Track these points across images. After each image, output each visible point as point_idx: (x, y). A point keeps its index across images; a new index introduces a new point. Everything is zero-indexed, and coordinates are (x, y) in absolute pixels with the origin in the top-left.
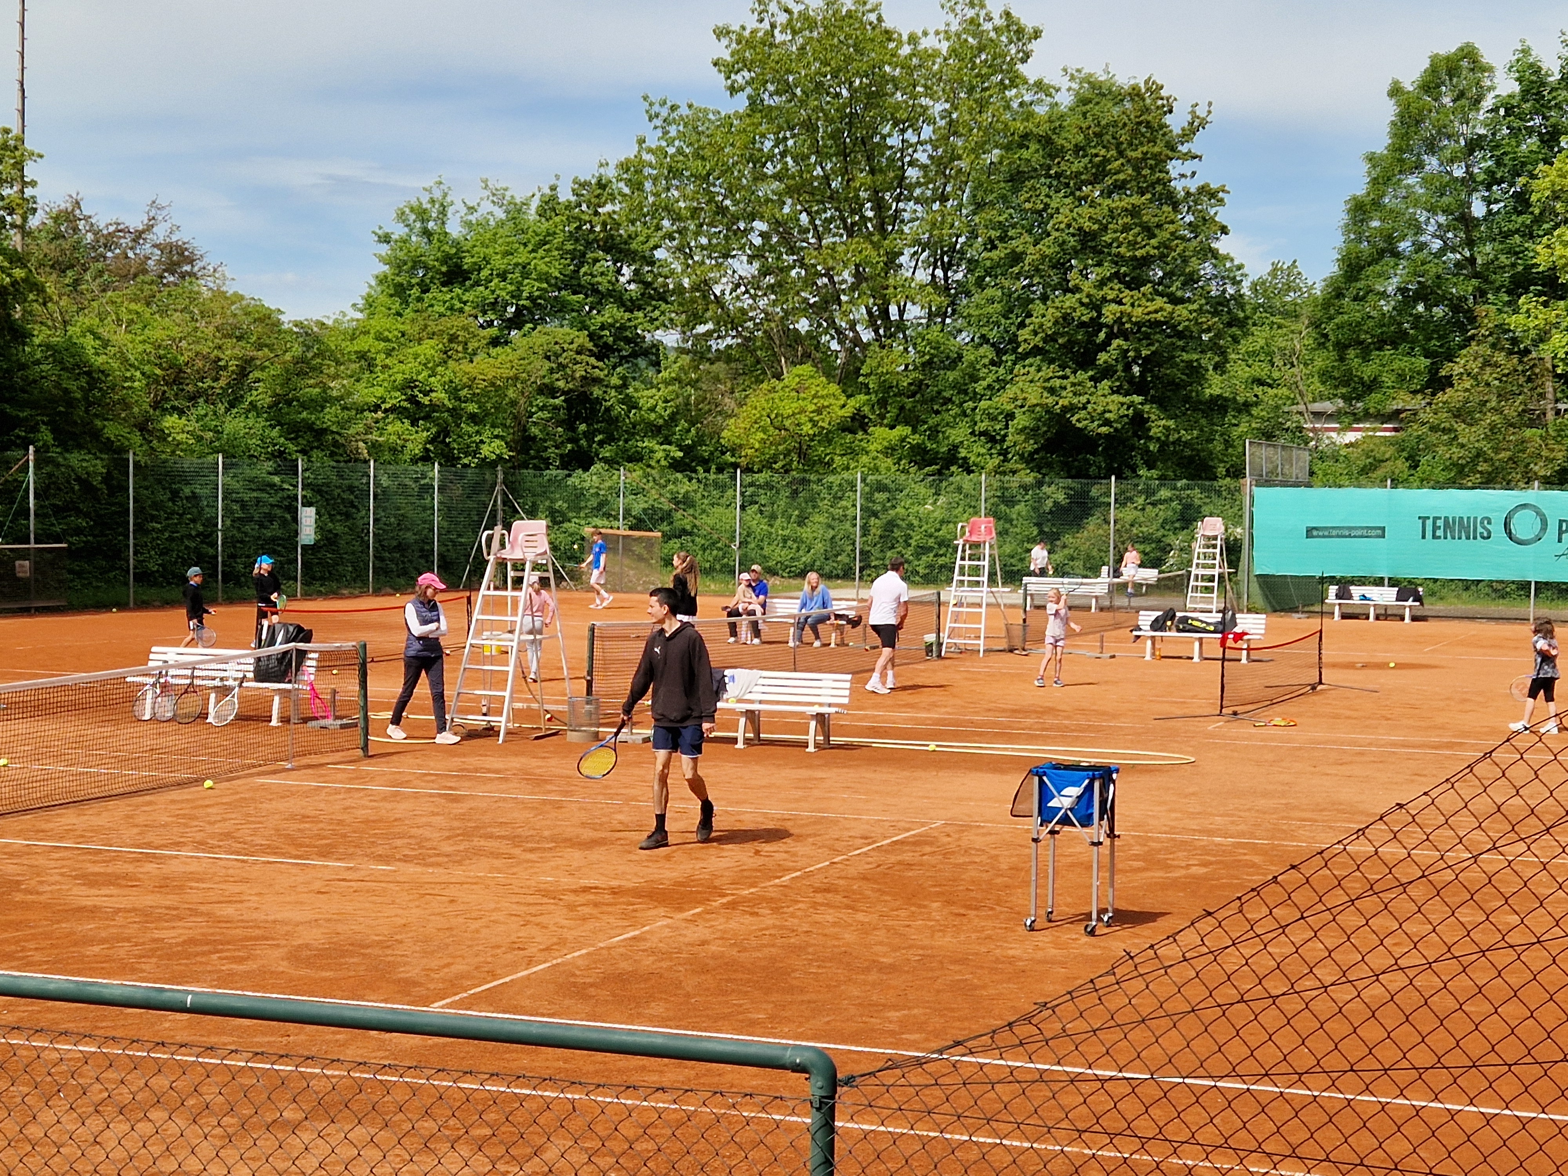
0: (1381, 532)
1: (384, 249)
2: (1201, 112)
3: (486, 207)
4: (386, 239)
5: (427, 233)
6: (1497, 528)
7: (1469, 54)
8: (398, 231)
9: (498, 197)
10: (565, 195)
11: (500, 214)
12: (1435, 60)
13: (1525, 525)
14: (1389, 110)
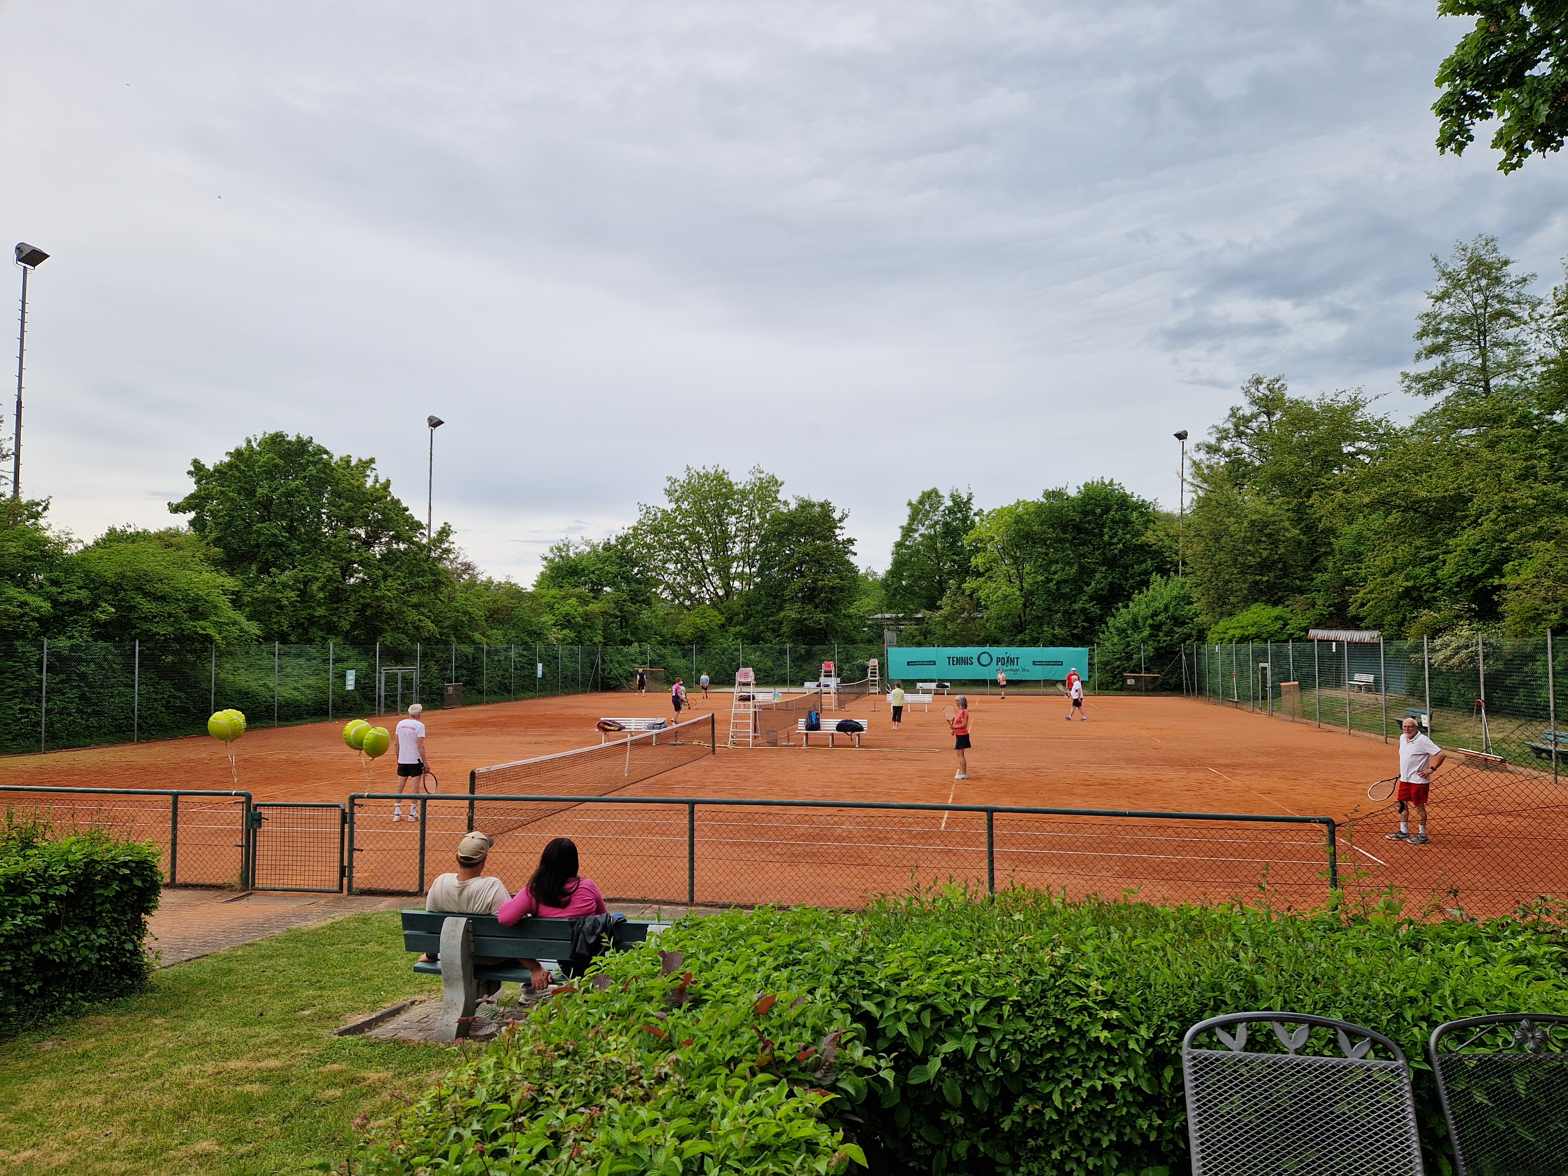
0: (934, 663)
1: (545, 563)
2: (846, 512)
3: (582, 547)
4: (546, 559)
5: (561, 556)
6: (975, 661)
7: (935, 491)
8: (551, 556)
9: (587, 543)
10: (613, 542)
11: (588, 549)
12: (924, 494)
13: (985, 659)
14: (908, 511)
